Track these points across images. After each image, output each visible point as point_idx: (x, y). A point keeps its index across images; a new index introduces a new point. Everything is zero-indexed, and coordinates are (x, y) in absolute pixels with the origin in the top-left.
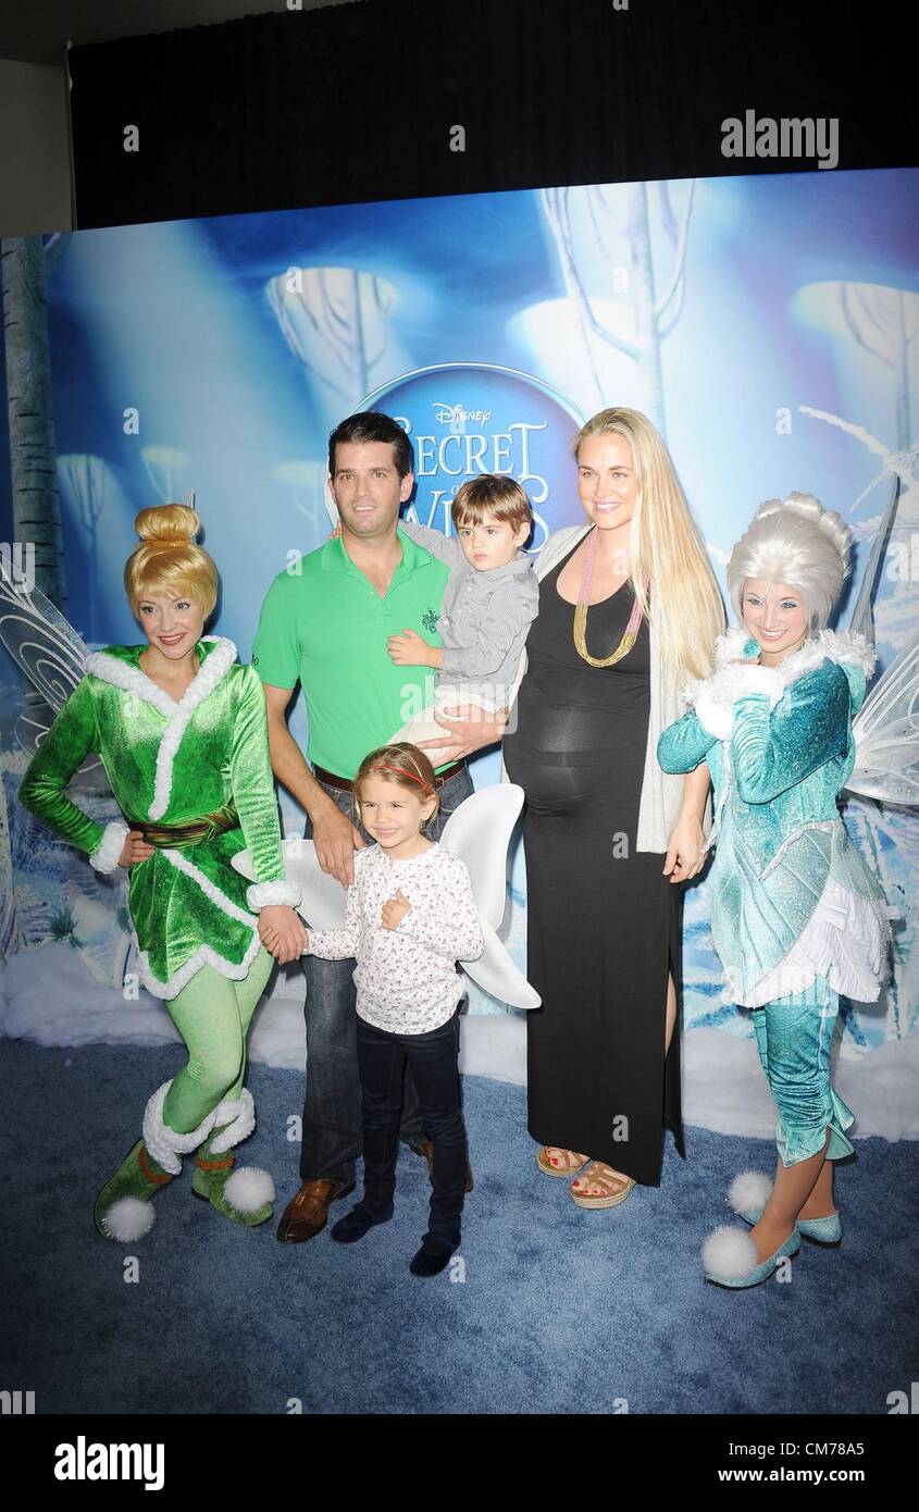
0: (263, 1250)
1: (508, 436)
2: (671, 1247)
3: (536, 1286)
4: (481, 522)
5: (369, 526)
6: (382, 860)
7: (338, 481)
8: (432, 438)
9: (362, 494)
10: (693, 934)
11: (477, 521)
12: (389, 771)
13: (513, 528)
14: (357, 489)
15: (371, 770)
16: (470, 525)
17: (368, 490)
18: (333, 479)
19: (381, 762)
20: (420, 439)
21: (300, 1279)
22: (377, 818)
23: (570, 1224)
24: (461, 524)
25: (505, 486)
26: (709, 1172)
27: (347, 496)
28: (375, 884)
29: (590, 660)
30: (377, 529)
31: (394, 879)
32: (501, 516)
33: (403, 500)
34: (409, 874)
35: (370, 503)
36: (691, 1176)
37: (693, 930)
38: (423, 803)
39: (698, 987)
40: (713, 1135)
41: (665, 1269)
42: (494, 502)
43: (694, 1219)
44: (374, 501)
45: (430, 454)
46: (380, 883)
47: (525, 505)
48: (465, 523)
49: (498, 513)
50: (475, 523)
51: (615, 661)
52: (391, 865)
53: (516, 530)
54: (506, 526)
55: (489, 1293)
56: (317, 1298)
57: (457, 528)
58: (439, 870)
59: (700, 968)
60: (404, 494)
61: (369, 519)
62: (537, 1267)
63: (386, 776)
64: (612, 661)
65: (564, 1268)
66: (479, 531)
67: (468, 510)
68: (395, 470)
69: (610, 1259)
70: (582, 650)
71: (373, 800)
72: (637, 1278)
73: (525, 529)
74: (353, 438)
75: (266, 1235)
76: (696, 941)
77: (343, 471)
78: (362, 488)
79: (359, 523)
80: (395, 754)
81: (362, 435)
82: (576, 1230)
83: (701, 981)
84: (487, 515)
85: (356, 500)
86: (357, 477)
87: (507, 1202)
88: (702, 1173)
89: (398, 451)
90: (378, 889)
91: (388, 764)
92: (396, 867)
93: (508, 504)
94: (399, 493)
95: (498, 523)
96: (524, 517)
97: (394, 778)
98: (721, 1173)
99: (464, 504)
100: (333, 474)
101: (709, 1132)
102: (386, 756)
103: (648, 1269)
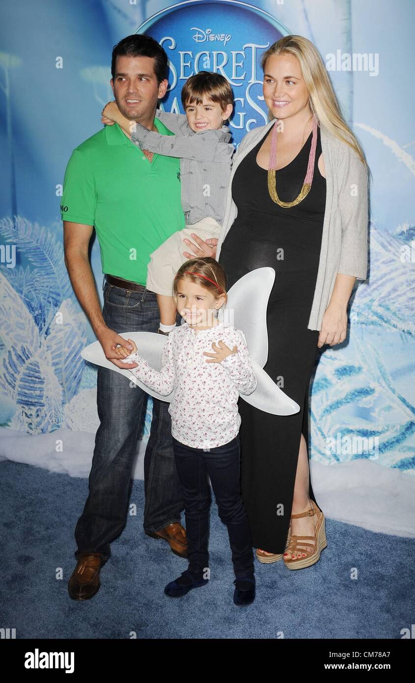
0: (60, 599)
1: (242, 53)
2: (335, 606)
3: (242, 628)
4: (201, 102)
5: (136, 114)
6: (189, 332)
7: (116, 82)
8: (190, 53)
9: (131, 91)
10: (356, 396)
11: (199, 102)
12: (196, 276)
13: (222, 108)
14: (129, 88)
15: (185, 274)
16: (194, 104)
17: (137, 89)
18: (113, 80)
19: (191, 270)
20: (182, 53)
21: (84, 619)
22: (186, 305)
23: (267, 587)
24: (188, 104)
25: (217, 79)
26: (362, 557)
27: (122, 92)
28: (185, 347)
29: (281, 204)
30: (141, 116)
31: (198, 343)
32: (215, 99)
33: (160, 97)
34: (208, 339)
35: (137, 98)
36: (350, 559)
37: (356, 393)
38: (216, 298)
39: (359, 431)
40: (366, 532)
41: (331, 621)
42: (210, 90)
43: (350, 587)
44: (140, 96)
45: (188, 64)
46: (188, 346)
47: (230, 92)
48: (191, 102)
49: (212, 96)
50: (197, 103)
51: (298, 203)
52: (196, 334)
53: (224, 109)
54: (217, 106)
55: (211, 631)
56: (95, 632)
57: (185, 107)
58: (228, 337)
59: (361, 419)
60: (161, 93)
61: (136, 109)
62: (244, 615)
63: (193, 280)
64: (296, 203)
65: (262, 616)
66: (200, 108)
67: (191, 94)
68: (155, 77)
69: (293, 612)
70: (274, 196)
71: (184, 292)
72: (311, 626)
73: (230, 108)
74: (127, 52)
75: (62, 589)
76: (358, 401)
77: (120, 75)
78: (132, 87)
79: (129, 111)
80: (201, 265)
81: (134, 51)
82: (270, 591)
83: (361, 428)
84: (205, 98)
85: (128, 95)
86: (129, 80)
87: (225, 570)
88: (357, 557)
89: (158, 63)
90: (187, 350)
91: (196, 271)
92: (198, 336)
93: (219, 91)
94: (157, 92)
95: (212, 103)
96: (229, 100)
97: (198, 281)
98: (370, 558)
99: (190, 91)
100: (114, 77)
101: (364, 530)
102: (195, 266)
103: (319, 621)
